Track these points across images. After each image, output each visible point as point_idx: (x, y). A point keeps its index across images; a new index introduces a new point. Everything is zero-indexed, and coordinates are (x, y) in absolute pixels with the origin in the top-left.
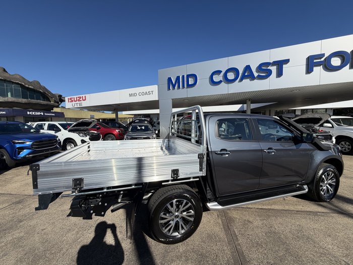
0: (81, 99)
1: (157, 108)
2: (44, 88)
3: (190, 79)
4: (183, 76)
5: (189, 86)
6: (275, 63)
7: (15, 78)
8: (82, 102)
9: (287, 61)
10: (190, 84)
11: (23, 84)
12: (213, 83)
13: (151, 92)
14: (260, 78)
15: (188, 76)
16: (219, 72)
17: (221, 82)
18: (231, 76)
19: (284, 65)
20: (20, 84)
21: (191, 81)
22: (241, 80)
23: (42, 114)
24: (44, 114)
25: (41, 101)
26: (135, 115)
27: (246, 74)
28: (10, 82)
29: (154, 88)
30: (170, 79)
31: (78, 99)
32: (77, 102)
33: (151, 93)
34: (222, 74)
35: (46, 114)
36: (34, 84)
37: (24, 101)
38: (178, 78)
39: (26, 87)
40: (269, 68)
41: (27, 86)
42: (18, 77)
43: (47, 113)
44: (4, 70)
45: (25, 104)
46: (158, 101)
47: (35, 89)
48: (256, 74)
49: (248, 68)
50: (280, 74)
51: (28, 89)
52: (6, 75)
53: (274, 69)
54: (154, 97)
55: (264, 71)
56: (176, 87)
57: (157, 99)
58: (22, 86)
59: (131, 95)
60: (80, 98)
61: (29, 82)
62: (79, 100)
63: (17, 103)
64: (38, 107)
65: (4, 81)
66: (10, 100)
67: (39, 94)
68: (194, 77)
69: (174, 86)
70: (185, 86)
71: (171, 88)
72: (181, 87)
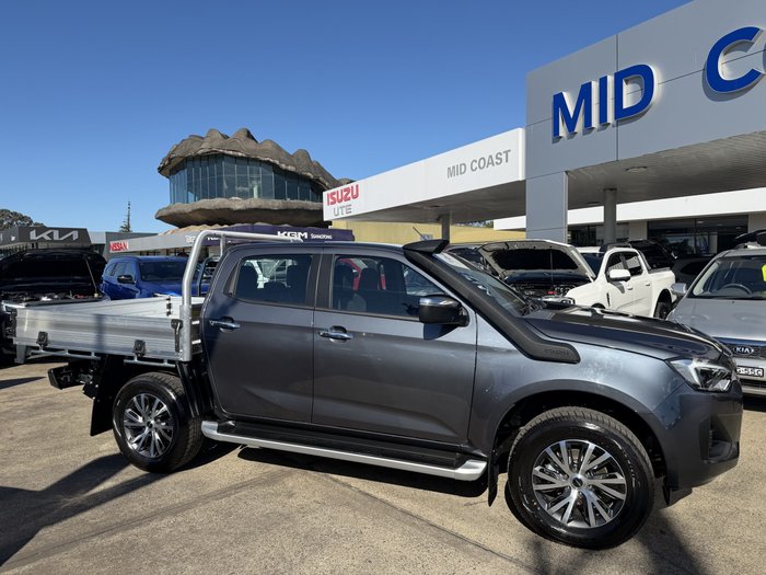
0: (350, 195)
2: (318, 167)
3: (627, 89)
4: (603, 82)
5: (623, 115)
7: (264, 151)
8: (352, 201)
10: (625, 107)
11: (277, 162)
12: (718, 87)
13: (502, 156)
15: (622, 78)
16: (745, 36)
17: (753, 76)
20: (273, 165)
21: (630, 96)
23: (306, 235)
24: (309, 236)
25: (310, 203)
28: (256, 160)
30: (559, 101)
31: (344, 194)
32: (344, 203)
33: (504, 156)
35: (313, 236)
36: (298, 159)
37: (276, 204)
38: (585, 92)
39: (281, 169)
41: (283, 166)
42: (269, 146)
43: (316, 233)
44: (249, 135)
45: (280, 211)
46: (524, 181)
47: (299, 171)
51: (286, 173)
52: (251, 145)
54: (513, 171)
56: (579, 127)
57: (520, 179)
58: (275, 168)
59: (452, 172)
60: (348, 190)
61: (288, 155)
62: (346, 199)
63: (266, 210)
64: (302, 219)
65: (248, 159)
66: (254, 205)
67: (307, 185)
68: (643, 75)
69: (571, 124)
70: (610, 118)
71: (563, 131)
72: (595, 122)
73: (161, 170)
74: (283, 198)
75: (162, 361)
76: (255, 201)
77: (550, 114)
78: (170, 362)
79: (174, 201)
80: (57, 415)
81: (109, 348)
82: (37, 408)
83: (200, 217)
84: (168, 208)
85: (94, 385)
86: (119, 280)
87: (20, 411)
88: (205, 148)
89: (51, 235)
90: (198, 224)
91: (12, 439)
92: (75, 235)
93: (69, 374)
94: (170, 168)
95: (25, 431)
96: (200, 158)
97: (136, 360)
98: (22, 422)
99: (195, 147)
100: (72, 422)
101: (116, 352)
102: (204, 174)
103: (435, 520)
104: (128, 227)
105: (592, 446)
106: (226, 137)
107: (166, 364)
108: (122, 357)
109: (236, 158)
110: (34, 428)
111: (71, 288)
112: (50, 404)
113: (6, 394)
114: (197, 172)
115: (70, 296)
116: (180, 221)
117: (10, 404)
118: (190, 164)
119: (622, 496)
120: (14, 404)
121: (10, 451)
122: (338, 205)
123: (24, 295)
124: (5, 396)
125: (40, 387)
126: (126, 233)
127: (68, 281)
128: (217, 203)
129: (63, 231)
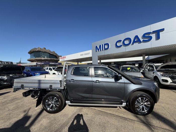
1: (91, 60)
2: (56, 54)
3: (106, 46)
4: (103, 45)
5: (105, 49)
6: (154, 32)
7: (48, 51)
9: (163, 30)
12: (117, 47)
13: (88, 53)
14: (144, 41)
15: (105, 45)
16: (120, 41)
17: (121, 46)
18: (127, 42)
19: (160, 33)
21: (106, 47)
22: (133, 44)
23: (54, 63)
24: (55, 64)
25: (55, 59)
26: (88, 63)
27: (136, 40)
29: (90, 51)
30: (97, 47)
32: (63, 59)
34: (122, 42)
36: (53, 53)
37: (50, 59)
38: (100, 46)
40: (150, 35)
44: (45, 49)
46: (92, 57)
48: (142, 40)
49: (137, 37)
50: (158, 38)
51: (51, 54)
52: (45, 50)
53: (154, 36)
54: (90, 55)
55: (147, 37)
56: (99, 50)
58: (49, 53)
59: (81, 55)
60: (64, 57)
61: (51, 52)
62: (64, 58)
64: (53, 61)
65: (45, 52)
66: (46, 59)
67: (54, 56)
68: (108, 44)
69: (98, 50)
70: (104, 49)
71: (97, 51)
72: (102, 50)
73: (28, 53)
74: (51, 58)
75: (57, 89)
76: (46, 58)
77: (95, 48)
78: (58, 89)
79: (31, 57)
80: (19, 101)
81: (42, 87)
82: (13, 100)
83: (36, 60)
84: (30, 59)
85: (34, 95)
86: (26, 71)
87: (8, 101)
88: (37, 50)
89: (4, 63)
90: (35, 61)
91: (9, 110)
92: (10, 63)
93: (28, 93)
94: (30, 53)
95: (12, 107)
96: (36, 51)
97: (50, 90)
98: (10, 104)
99: (35, 50)
100: (24, 103)
101: (44, 88)
102: (37, 54)
103: (117, 114)
104: (20, 62)
105: (145, 98)
106: (41, 49)
107: (58, 90)
108: (46, 89)
109: (43, 52)
110: (14, 106)
111: (17, 73)
112: (16, 98)
113: (2, 97)
114: (36, 54)
115: (17, 74)
116: (32, 61)
117: (4, 100)
118: (34, 52)
119: (150, 106)
120: (6, 99)
121: (10, 114)
122: (62, 59)
123: (5, 75)
124: (2, 98)
125: (11, 94)
126: (20, 63)
127: (16, 71)
128: (39, 58)
129: (7, 62)
